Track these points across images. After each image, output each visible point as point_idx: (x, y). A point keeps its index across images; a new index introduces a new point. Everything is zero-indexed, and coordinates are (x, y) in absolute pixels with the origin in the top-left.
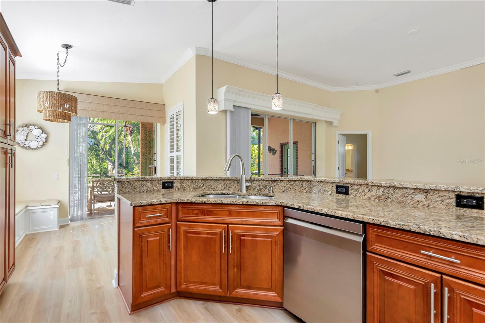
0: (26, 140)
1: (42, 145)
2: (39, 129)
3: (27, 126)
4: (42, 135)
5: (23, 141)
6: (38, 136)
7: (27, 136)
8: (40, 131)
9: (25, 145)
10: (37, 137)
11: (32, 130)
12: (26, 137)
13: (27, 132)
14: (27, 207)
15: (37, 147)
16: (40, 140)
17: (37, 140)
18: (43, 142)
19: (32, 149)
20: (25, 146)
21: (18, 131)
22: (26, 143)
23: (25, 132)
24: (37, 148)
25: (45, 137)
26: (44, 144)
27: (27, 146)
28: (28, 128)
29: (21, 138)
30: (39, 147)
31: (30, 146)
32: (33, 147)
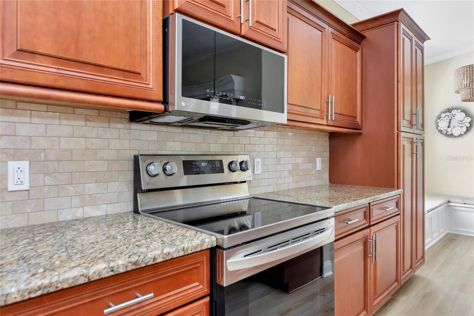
0: (449, 127)
1: (465, 131)
2: (463, 113)
3: (449, 110)
4: (466, 119)
5: (446, 128)
6: (462, 121)
7: (450, 122)
8: (463, 115)
9: (448, 132)
10: (460, 122)
11: (454, 115)
12: (448, 124)
13: (450, 118)
14: (449, 202)
15: (461, 134)
16: (463, 125)
17: (460, 125)
18: (467, 128)
19: (455, 137)
20: (448, 133)
21: (441, 117)
22: (449, 130)
23: (448, 118)
24: (461, 135)
25: (469, 121)
26: (468, 129)
27: (450, 133)
28: (451, 113)
29: (443, 125)
30: (463, 133)
31: (453, 133)
32: (456, 134)
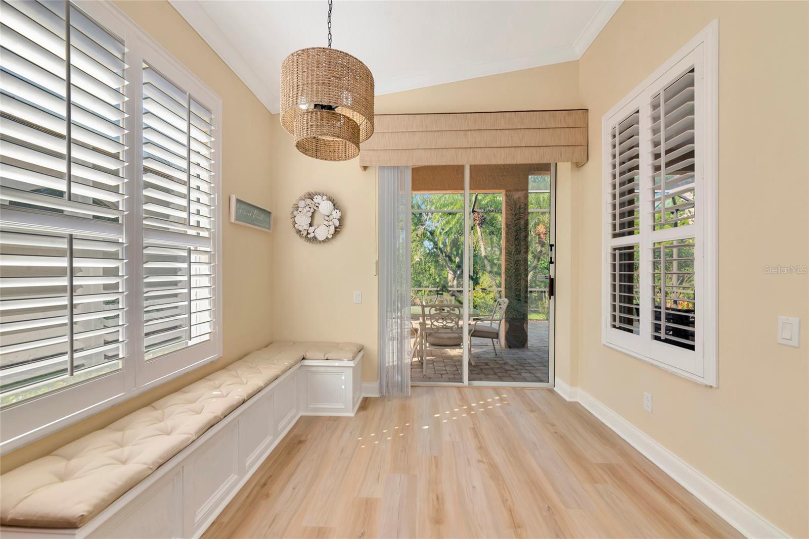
0: (311, 225)
1: (333, 233)
2: (329, 201)
3: (311, 196)
4: (334, 212)
5: (306, 227)
6: (328, 216)
7: (312, 217)
8: (330, 204)
9: (309, 234)
10: (327, 218)
11: (317, 205)
12: (310, 219)
13: (312, 210)
14: (304, 359)
15: (327, 238)
16: (331, 223)
17: (326, 223)
18: (336, 228)
19: (320, 242)
20: (309, 236)
21: (298, 207)
22: (311, 230)
23: (309, 209)
24: (327, 240)
25: (338, 218)
26: (337, 231)
27: (312, 235)
28: (313, 200)
29: (303, 221)
30: (330, 236)
31: (317, 236)
32: (321, 237)
